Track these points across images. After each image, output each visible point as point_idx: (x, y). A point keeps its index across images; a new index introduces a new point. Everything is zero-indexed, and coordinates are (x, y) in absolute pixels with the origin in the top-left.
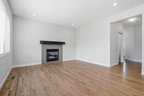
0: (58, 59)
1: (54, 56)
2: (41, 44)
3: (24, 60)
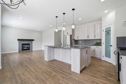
0: (29, 49)
1: (27, 47)
2: (18, 41)
3: (8, 50)
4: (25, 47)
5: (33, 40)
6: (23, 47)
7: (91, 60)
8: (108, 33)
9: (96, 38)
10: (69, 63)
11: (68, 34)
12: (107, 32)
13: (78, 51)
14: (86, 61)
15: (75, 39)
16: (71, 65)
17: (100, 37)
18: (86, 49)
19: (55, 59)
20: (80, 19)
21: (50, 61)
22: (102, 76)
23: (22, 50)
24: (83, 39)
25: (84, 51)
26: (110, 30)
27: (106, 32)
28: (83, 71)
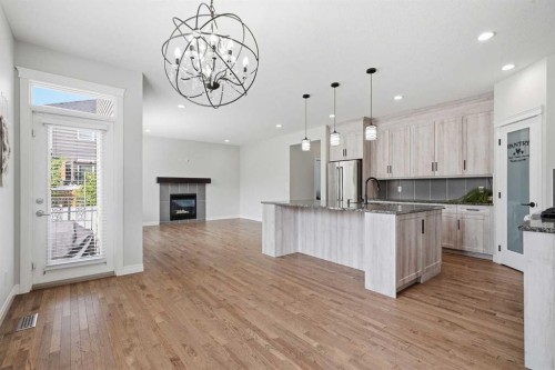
0: (194, 216)
1: (186, 209)
2: (158, 185)
4: (181, 208)
5: (208, 181)
6: (173, 207)
7: (443, 261)
8: (518, 151)
9: (470, 172)
10: (355, 266)
11: (349, 156)
12: (514, 150)
13: (388, 221)
14: (420, 261)
15: (379, 177)
16: (364, 272)
17: (489, 168)
18: (422, 216)
19: (300, 251)
20: (398, 98)
21: (282, 257)
22: (476, 309)
23: (171, 219)
24: (413, 176)
25: (413, 223)
26: (528, 142)
27: (510, 146)
28: (408, 293)
